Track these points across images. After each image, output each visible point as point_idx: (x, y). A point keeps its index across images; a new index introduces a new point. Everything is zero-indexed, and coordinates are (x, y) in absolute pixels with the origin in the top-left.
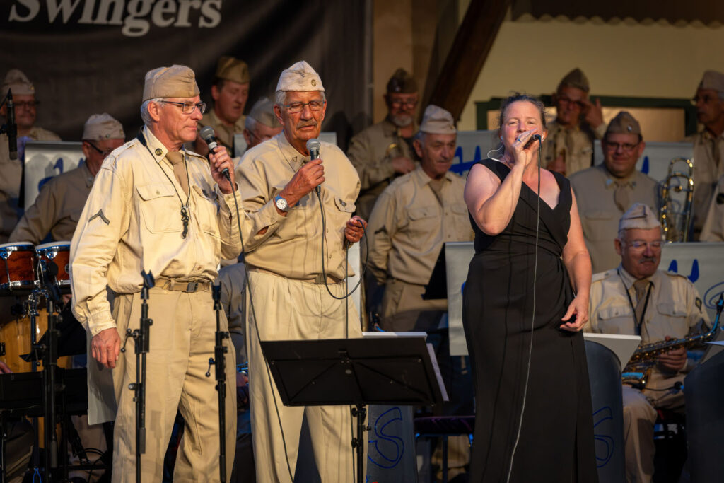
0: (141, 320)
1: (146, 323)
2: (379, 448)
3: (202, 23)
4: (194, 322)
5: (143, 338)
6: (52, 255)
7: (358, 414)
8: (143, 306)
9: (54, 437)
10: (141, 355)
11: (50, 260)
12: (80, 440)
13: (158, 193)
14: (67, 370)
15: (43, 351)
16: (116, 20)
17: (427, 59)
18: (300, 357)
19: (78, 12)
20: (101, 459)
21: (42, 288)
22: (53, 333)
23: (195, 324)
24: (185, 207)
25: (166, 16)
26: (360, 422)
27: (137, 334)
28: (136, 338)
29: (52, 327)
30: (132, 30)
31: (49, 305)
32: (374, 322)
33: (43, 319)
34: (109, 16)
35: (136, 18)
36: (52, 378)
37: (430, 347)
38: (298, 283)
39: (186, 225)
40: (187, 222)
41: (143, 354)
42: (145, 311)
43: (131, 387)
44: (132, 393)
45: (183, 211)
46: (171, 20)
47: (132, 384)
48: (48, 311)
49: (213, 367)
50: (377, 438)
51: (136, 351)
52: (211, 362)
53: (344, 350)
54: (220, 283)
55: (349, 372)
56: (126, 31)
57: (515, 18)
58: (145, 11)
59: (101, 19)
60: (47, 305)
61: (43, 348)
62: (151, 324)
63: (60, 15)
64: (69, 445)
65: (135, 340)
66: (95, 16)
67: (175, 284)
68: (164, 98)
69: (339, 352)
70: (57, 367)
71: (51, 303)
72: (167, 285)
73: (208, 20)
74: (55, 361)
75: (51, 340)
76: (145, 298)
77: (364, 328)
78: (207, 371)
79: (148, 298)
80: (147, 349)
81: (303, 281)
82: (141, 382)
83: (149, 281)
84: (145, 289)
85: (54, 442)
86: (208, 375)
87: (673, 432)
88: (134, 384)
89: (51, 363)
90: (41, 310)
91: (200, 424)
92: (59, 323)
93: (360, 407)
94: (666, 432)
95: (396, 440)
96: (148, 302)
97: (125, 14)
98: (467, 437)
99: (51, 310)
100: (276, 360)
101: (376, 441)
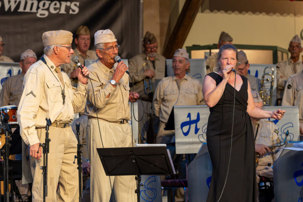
0: (46, 139)
1: (48, 141)
2: (146, 193)
3: (71, 12)
4: (66, 140)
5: (47, 147)
6: (7, 111)
7: (138, 179)
8: (46, 133)
9: (8, 190)
10: (45, 154)
11: (6, 113)
12: (19, 191)
13: (54, 85)
14: (13, 161)
15: (3, 153)
16: (34, 10)
17: (166, 28)
18: (113, 155)
19: (18, 7)
20: (28, 199)
21: (3, 125)
22: (8, 145)
23: (66, 141)
24: (63, 91)
25: (55, 9)
26: (139, 183)
27: (44, 145)
28: (43, 147)
29: (7, 142)
30: (41, 15)
31: (6, 133)
32: (143, 140)
33: (3, 139)
34: (31, 9)
35: (43, 10)
36: (7, 164)
37: (168, 151)
38: (113, 124)
39: (64, 99)
40: (65, 98)
41: (46, 154)
42: (47, 135)
43: (41, 168)
44: (42, 171)
45: (63, 93)
46: (58, 11)
47: (42, 167)
48: (6, 135)
49: (76, 159)
50: (145, 189)
51: (43, 153)
52: (75, 157)
53: (132, 152)
54: (80, 123)
55: (134, 161)
56: (38, 15)
57: (202, 12)
58: (46, 7)
59: (28, 10)
60: (5, 133)
61: (3, 152)
62: (50, 141)
63: (10, 8)
64: (14, 193)
65: (43, 148)
66: (25, 8)
67: (59, 124)
68: (61, 44)
69: (130, 153)
70: (9, 159)
71: (7, 132)
72: (56, 125)
73: (74, 11)
74: (8, 157)
75: (7, 148)
76: (47, 130)
77: (140, 142)
78: (74, 161)
79: (48, 130)
80: (48, 152)
81: (115, 123)
82: (45, 166)
83: (49, 123)
84: (47, 126)
85: (8, 192)
86: (74, 163)
87: (268, 186)
88: (43, 167)
89: (7, 158)
90: (2, 135)
91: (68, 183)
92: (10, 141)
93: (139, 176)
94: (265, 186)
95: (154, 190)
96: (49, 131)
97: (38, 8)
98: (183, 188)
99: (7, 135)
100: (103, 156)
101: (145, 191)
